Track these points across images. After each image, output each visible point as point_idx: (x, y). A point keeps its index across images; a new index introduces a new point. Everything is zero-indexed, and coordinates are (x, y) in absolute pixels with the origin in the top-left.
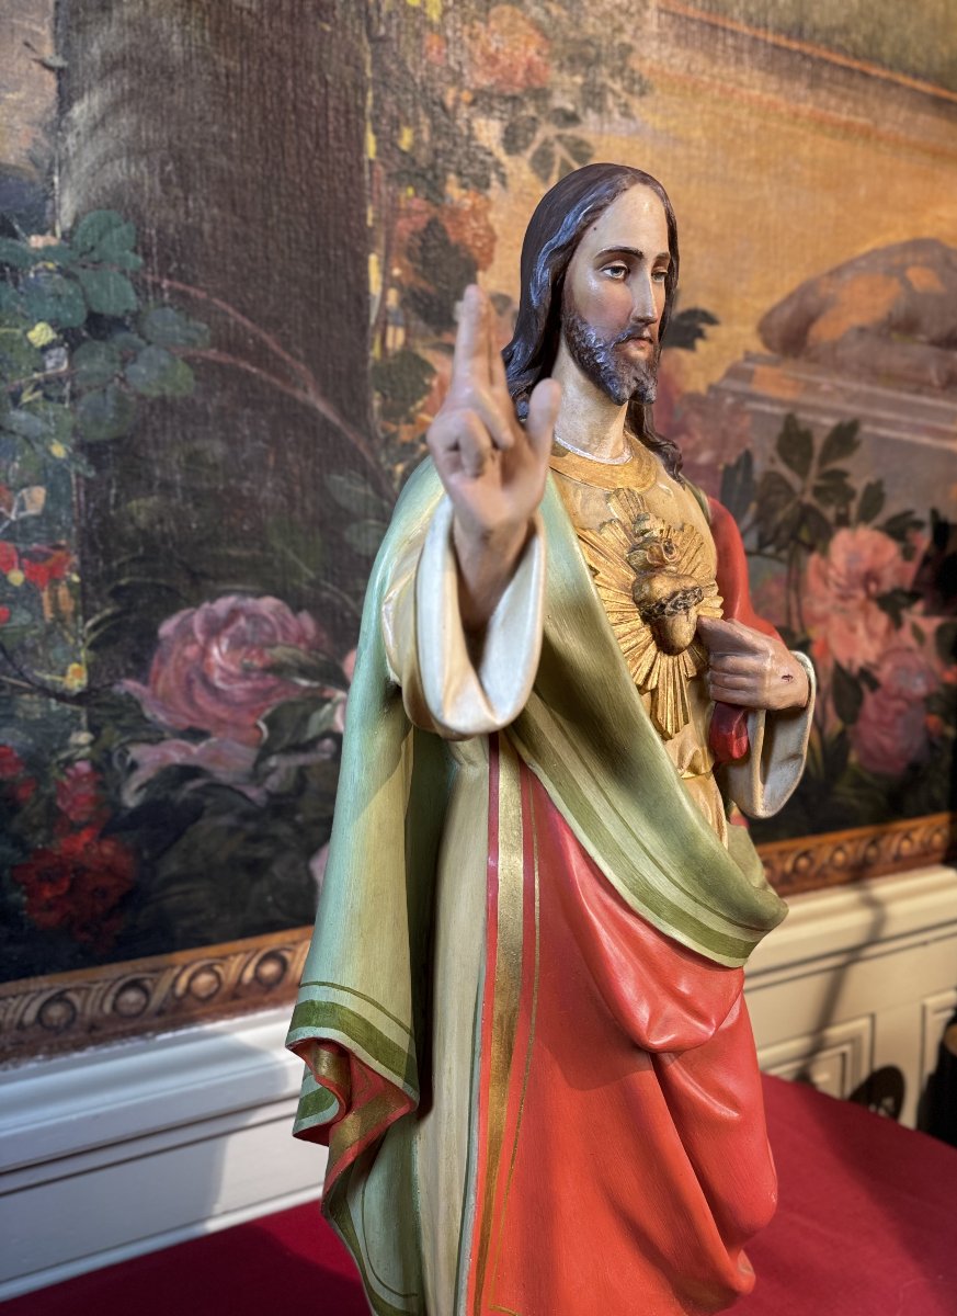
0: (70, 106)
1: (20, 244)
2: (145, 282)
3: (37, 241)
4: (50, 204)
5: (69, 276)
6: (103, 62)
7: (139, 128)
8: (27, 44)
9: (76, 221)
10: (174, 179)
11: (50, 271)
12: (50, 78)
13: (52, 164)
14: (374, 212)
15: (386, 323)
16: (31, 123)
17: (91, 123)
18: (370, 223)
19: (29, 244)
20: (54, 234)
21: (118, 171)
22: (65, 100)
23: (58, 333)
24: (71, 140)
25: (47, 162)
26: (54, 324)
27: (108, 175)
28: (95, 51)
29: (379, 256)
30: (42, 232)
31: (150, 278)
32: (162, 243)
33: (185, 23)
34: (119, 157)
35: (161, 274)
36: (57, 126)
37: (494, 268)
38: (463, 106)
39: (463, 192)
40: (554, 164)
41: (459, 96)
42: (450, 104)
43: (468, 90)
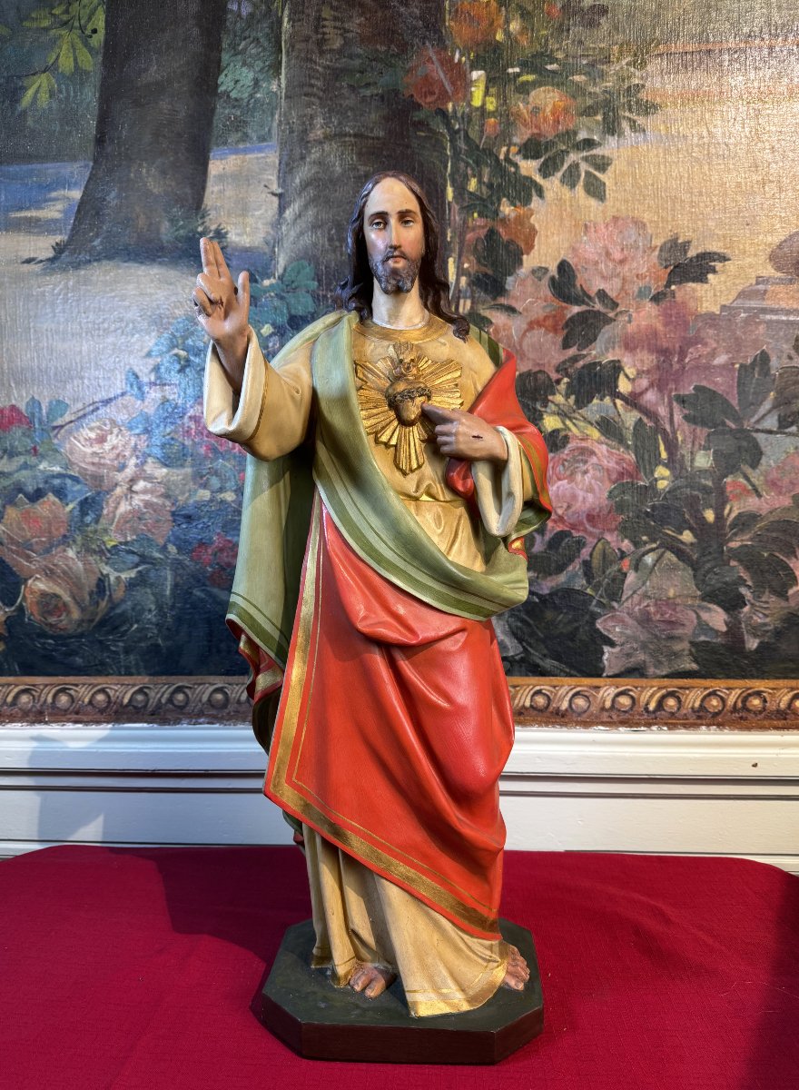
0: (284, 211)
1: (259, 286)
2: (318, 295)
3: (266, 282)
4: (273, 262)
5: (282, 298)
6: (301, 186)
7: (318, 214)
8: (266, 186)
9: (285, 270)
10: (335, 237)
11: (271, 297)
12: (276, 200)
13: (274, 243)
14: (452, 233)
15: (459, 298)
16: (266, 224)
17: (294, 217)
18: (449, 239)
19: (262, 285)
20: (275, 278)
21: (307, 239)
22: (282, 209)
23: (275, 328)
24: (284, 228)
25: (272, 241)
26: (274, 325)
27: (302, 242)
28: (297, 181)
29: (455, 258)
30: (269, 278)
31: (321, 293)
32: (328, 274)
33: (342, 154)
34: (306, 232)
35: (326, 290)
36: (278, 222)
37: (535, 252)
38: (511, 156)
39: (512, 208)
40: (579, 176)
41: (508, 151)
42: (502, 157)
43: (515, 145)
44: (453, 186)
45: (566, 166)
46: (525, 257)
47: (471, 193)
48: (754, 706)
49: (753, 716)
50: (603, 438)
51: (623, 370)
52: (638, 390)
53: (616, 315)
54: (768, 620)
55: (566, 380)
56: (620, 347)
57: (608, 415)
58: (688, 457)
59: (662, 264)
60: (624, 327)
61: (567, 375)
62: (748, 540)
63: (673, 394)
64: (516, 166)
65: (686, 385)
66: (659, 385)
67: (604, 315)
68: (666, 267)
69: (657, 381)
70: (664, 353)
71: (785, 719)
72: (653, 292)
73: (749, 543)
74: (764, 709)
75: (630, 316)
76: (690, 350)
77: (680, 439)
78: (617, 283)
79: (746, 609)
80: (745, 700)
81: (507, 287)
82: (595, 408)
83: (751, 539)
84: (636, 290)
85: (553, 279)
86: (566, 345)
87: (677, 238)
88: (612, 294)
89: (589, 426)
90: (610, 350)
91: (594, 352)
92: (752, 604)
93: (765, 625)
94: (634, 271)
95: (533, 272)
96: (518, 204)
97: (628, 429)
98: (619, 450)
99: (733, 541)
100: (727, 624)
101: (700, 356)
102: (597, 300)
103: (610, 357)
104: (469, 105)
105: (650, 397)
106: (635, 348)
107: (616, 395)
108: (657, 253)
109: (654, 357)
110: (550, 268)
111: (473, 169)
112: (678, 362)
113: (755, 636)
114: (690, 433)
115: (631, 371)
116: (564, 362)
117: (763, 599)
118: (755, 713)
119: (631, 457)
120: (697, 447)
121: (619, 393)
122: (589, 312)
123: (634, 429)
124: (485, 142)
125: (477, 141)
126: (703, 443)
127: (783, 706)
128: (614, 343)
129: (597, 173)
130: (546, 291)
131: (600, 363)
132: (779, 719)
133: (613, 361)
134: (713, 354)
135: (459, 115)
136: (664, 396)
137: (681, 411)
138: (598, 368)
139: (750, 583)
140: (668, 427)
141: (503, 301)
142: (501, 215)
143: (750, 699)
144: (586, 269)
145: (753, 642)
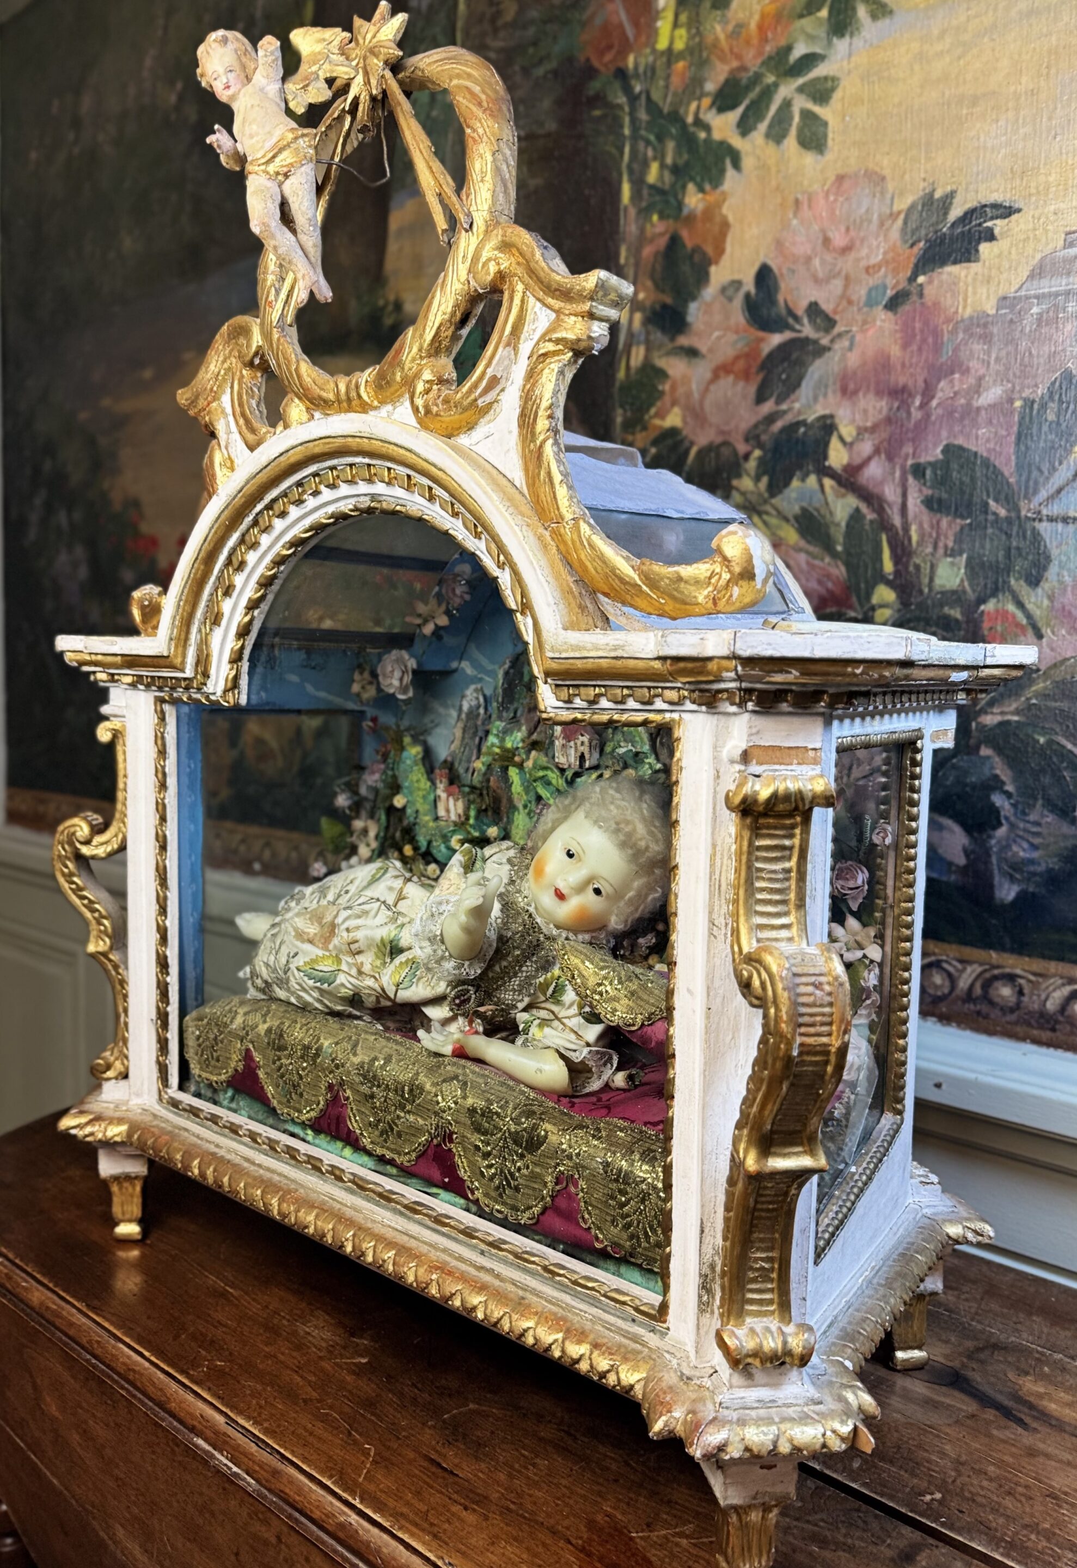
15: (630, 345)
37: (725, 260)
38: (701, 116)
39: (700, 196)
40: (791, 118)
41: (698, 108)
42: (690, 119)
43: (707, 94)
44: (631, 181)
45: (773, 108)
46: (713, 269)
47: (652, 187)
48: (1002, 997)
49: (999, 1013)
50: (802, 543)
51: (837, 429)
52: (857, 461)
53: (832, 341)
54: (1035, 855)
55: (757, 453)
56: (834, 392)
57: (810, 504)
58: (926, 569)
59: (906, 242)
60: (843, 358)
61: (760, 445)
62: (1013, 713)
63: (910, 462)
64: (707, 128)
65: (930, 446)
66: (888, 450)
67: (816, 342)
68: (912, 245)
69: (885, 444)
70: (900, 394)
71: (1053, 1030)
72: (889, 293)
73: (1016, 718)
74: (1018, 1006)
75: (853, 337)
76: (942, 384)
77: (915, 537)
78: (837, 285)
79: (1002, 831)
80: (987, 985)
81: (690, 319)
82: (794, 495)
83: (1017, 712)
84: (863, 292)
85: (747, 296)
86: (760, 398)
87: (934, 190)
88: (827, 307)
89: (784, 524)
90: (821, 399)
91: (797, 406)
92: (1013, 826)
93: (1032, 862)
94: (863, 264)
95: (723, 290)
96: (707, 187)
97: (838, 525)
98: (822, 560)
99: (986, 713)
100: (966, 852)
101: (956, 393)
102: (805, 321)
103: (820, 410)
104: (654, 51)
105: (874, 471)
106: (855, 392)
107: (824, 471)
108: (900, 222)
109: (883, 403)
110: (745, 281)
111: (654, 149)
112: (922, 406)
113: (1012, 879)
114: (932, 527)
115: (847, 431)
116: (756, 426)
117: (1032, 817)
118: (1002, 1009)
119: (839, 571)
120: (941, 551)
121: (830, 468)
122: (792, 342)
123: (848, 525)
124: (671, 104)
125: (661, 104)
126: (951, 544)
127: (1051, 1006)
128: (826, 386)
129: (817, 109)
130: (738, 316)
131: (804, 423)
132: (1041, 1027)
133: (823, 417)
134: (978, 389)
135: (641, 70)
136: (893, 468)
137: (920, 491)
138: (802, 430)
139: (1010, 788)
140: (897, 521)
141: (683, 341)
142: (685, 212)
143: (998, 984)
144: (793, 271)
145: (1009, 889)
